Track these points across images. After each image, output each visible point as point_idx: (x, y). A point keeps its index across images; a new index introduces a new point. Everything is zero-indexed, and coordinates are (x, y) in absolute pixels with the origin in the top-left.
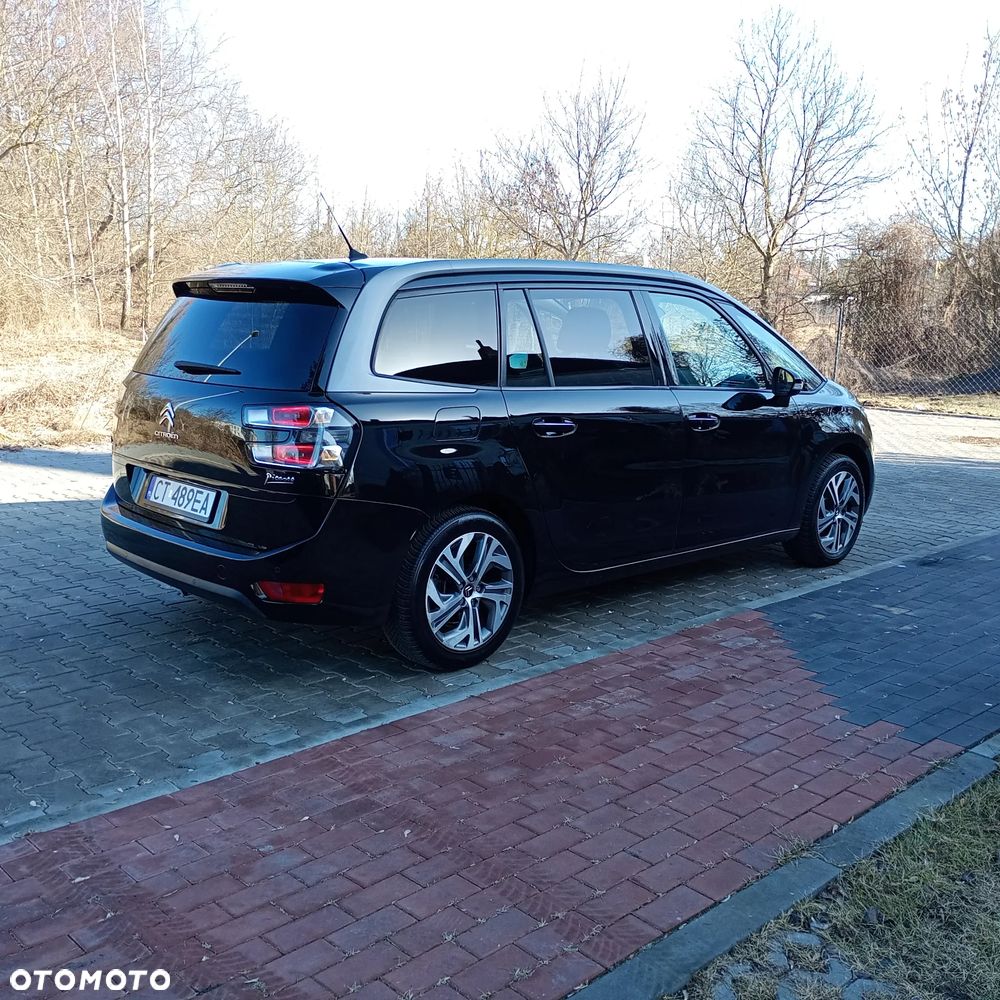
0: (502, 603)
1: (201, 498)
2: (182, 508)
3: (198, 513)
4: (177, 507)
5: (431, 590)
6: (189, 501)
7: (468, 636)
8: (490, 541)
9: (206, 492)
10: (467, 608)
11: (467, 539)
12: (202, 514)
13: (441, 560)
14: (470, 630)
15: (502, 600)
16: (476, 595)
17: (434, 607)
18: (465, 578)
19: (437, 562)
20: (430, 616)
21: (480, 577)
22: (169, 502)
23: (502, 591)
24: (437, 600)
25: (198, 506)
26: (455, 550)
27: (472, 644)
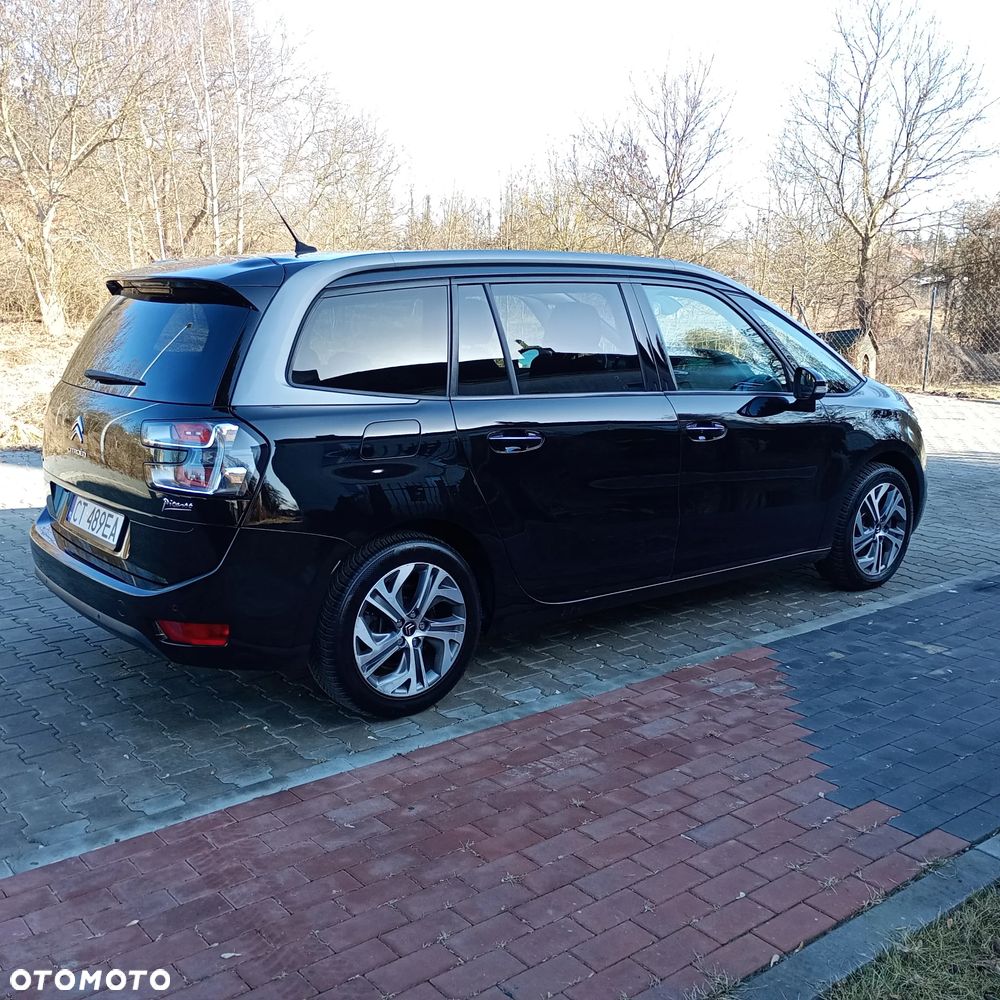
0: (452, 642)
1: (111, 522)
2: (94, 533)
3: (107, 540)
4: (90, 531)
5: (361, 630)
6: (101, 525)
7: (409, 681)
8: (435, 573)
9: (116, 515)
10: (407, 649)
11: (405, 571)
12: (111, 541)
13: (372, 596)
14: (412, 673)
15: (451, 638)
16: (418, 634)
17: (364, 648)
18: (404, 616)
19: (368, 598)
20: (360, 659)
21: (423, 614)
22: (84, 526)
23: (452, 629)
24: (367, 640)
25: (108, 532)
26: (389, 585)
27: (415, 689)
